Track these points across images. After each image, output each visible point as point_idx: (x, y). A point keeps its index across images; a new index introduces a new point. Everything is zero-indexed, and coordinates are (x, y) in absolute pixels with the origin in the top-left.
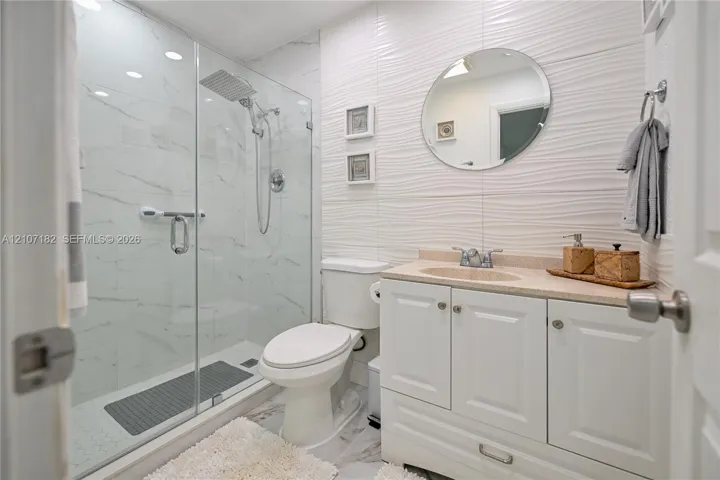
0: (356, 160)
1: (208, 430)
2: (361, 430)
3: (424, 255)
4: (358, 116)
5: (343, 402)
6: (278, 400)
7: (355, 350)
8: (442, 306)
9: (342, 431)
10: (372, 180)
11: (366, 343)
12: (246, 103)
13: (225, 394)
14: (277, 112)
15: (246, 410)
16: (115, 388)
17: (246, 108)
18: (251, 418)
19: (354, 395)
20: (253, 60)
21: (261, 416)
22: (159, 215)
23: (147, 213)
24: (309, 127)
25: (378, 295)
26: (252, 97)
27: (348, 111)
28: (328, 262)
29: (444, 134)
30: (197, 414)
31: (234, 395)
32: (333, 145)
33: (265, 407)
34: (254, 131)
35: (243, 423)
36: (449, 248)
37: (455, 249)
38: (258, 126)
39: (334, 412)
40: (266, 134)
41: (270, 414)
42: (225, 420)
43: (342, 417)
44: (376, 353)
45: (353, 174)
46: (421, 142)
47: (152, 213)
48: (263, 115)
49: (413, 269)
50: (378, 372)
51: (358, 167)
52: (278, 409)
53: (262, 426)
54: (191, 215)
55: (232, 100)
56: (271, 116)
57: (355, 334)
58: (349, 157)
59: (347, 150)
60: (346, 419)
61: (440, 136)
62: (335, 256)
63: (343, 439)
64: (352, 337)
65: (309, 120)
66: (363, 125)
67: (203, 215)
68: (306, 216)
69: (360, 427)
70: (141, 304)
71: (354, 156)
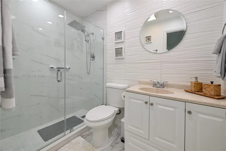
0: (118, 50)
1: (68, 141)
2: (118, 143)
3: (140, 83)
4: (119, 35)
5: (112, 133)
6: (91, 131)
7: (117, 114)
8: (146, 103)
9: (111, 143)
10: (123, 57)
11: (120, 112)
12: (83, 31)
13: (74, 128)
14: (93, 34)
15: (81, 134)
16: (41, 124)
17: (83, 33)
18: (82, 137)
19: (116, 130)
20: (86, 17)
21: (86, 136)
22: (55, 68)
23: (51, 68)
24: (103, 39)
25: (124, 97)
26: (85, 29)
27: (116, 33)
28: (108, 84)
29: (148, 40)
30: (65, 135)
31: (78, 129)
32: (111, 45)
33: (87, 133)
34: (86, 41)
35: (80, 139)
36: (149, 81)
37: (151, 81)
38: (87, 39)
39: (109, 136)
40: (89, 41)
41: (89, 136)
42: (74, 137)
43: (112, 138)
44: (123, 117)
45: (117, 55)
46: (139, 43)
47: (53, 68)
48: (88, 35)
49: (136, 88)
50: (124, 123)
51: (119, 52)
52: (91, 134)
53: (86, 140)
54: (63, 68)
55: (79, 30)
56: (91, 35)
57: (117, 109)
58: (116, 49)
59: (115, 46)
61: (146, 41)
62: (111, 82)
63: (112, 146)
64: (116, 111)
65: (103, 36)
66: (120, 38)
67: (69, 68)
68: (102, 69)
69: (118, 142)
70: (49, 97)
71: (117, 48)
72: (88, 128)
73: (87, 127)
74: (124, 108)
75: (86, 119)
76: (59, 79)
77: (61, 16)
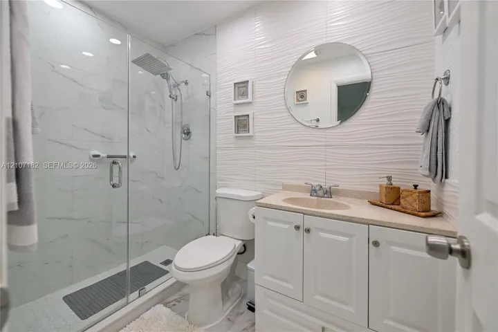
0: (241, 118)
1: (136, 315)
2: (242, 314)
3: (286, 187)
4: (241, 88)
5: (230, 293)
6: (185, 291)
7: (238, 254)
8: (297, 228)
9: (228, 315)
10: (251, 134)
11: (246, 250)
12: (165, 76)
13: (148, 287)
14: (186, 83)
15: (162, 299)
16: (71, 283)
17: (165, 80)
18: (166, 305)
19: (238, 286)
20: (171, 45)
21: (173, 303)
22: (103, 157)
23: (94, 156)
24: (208, 94)
25: (254, 217)
26: (170, 72)
27: (235, 84)
28: (221, 191)
29: (300, 99)
30: (128, 304)
31: (155, 288)
32: (225, 108)
33: (176, 297)
34: (170, 97)
35: (161, 309)
36: (302, 183)
37: (306, 184)
38: (174, 93)
39: (223, 300)
40: (179, 98)
41: (179, 302)
42: (147, 307)
43: (228, 304)
44: (252, 258)
45: (238, 130)
46: (284, 107)
47: (98, 156)
48: (177, 85)
49: (277, 199)
50: (253, 271)
51: (242, 124)
52: (185, 298)
53: (173, 310)
54: (125, 157)
55: (155, 74)
56: (183, 86)
57: (238, 243)
58: (235, 117)
59: (234, 112)
60: (231, 306)
61: (298, 100)
62: (225, 186)
63: (229, 319)
64: (237, 246)
65: (208, 89)
66: (245, 94)
67: (134, 157)
68: (206, 158)
69: (241, 311)
70: (90, 222)
71: (238, 116)
72: (180, 285)
73: (178, 282)
74: (254, 240)
75: (175, 266)
76: (116, 181)
77: (116, 41)
